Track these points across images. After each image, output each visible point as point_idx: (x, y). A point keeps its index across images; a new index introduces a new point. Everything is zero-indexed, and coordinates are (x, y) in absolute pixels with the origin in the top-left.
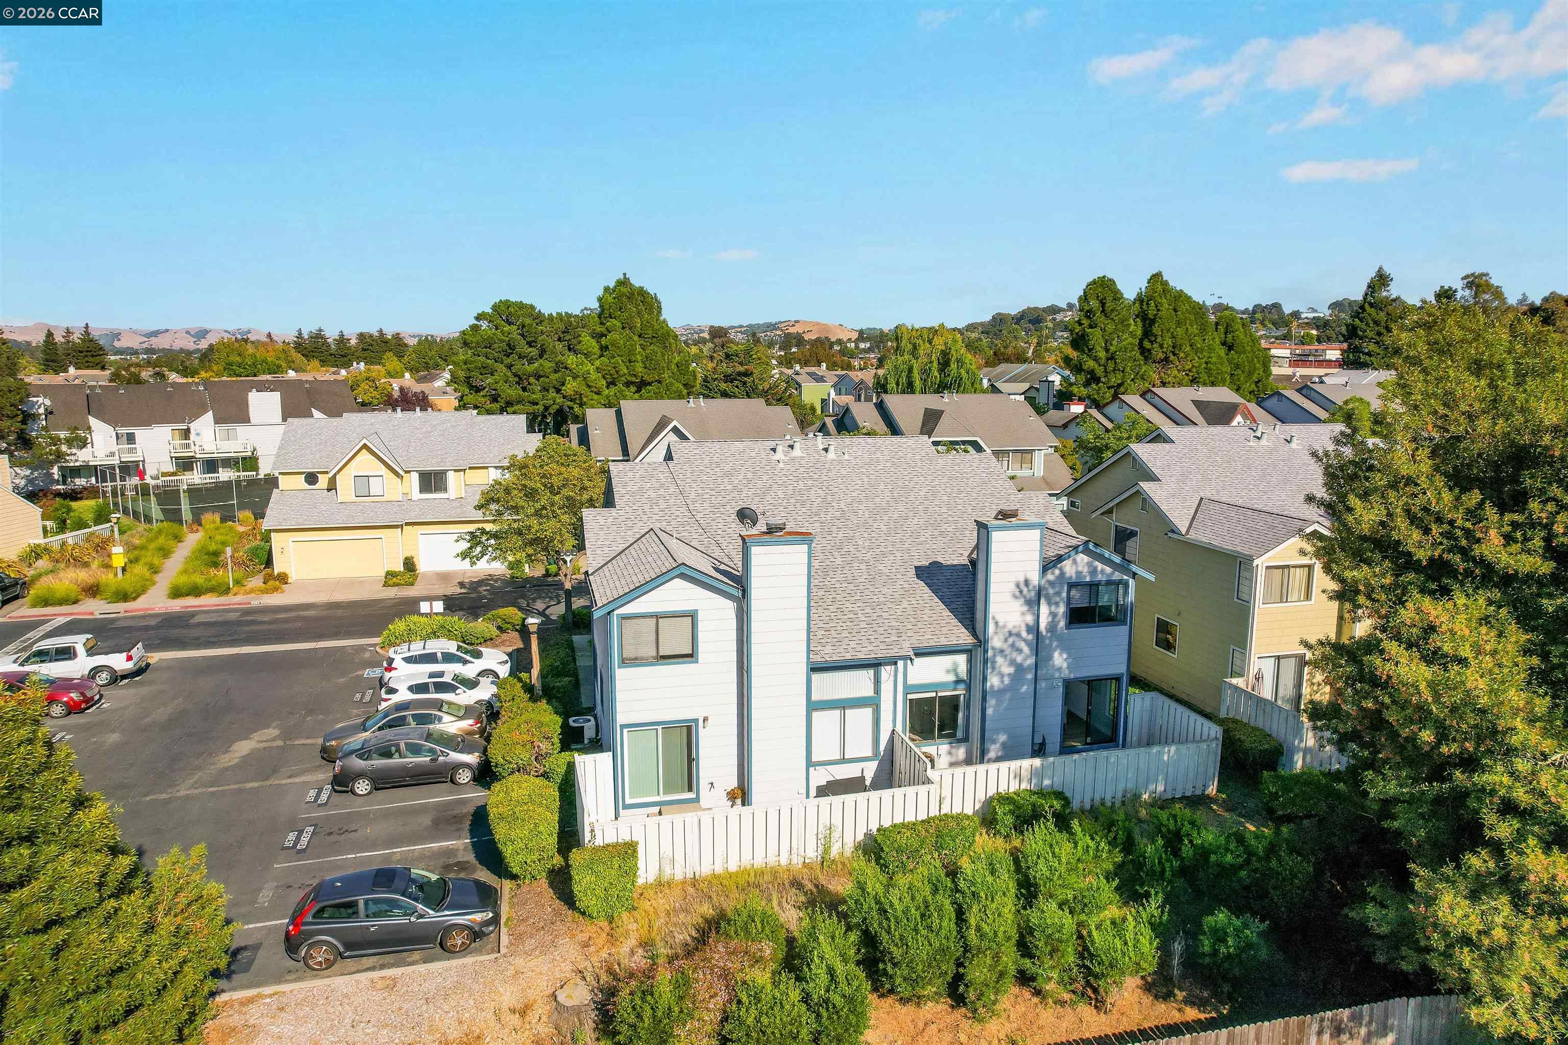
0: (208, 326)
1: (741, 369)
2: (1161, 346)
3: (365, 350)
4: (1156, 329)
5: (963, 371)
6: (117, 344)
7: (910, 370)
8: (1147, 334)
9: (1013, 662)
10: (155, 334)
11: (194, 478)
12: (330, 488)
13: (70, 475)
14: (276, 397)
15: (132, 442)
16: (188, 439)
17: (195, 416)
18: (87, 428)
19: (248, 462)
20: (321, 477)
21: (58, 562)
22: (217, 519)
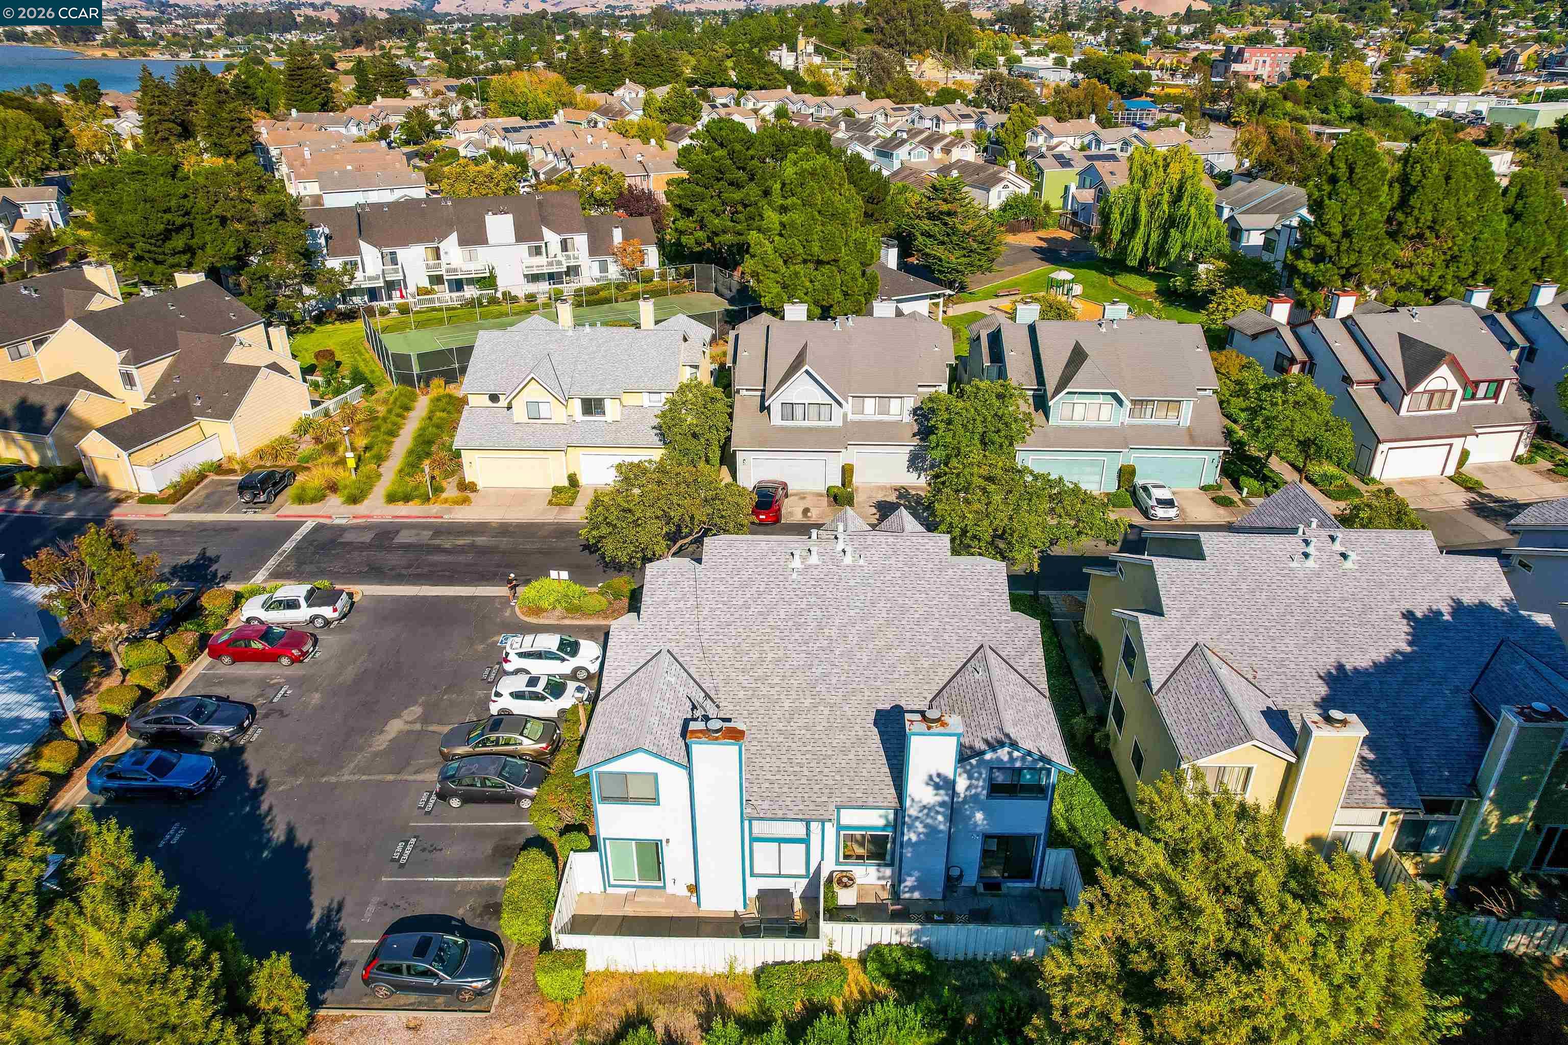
1: (945, 207)
2: (1417, 220)
3: (638, 64)
4: (1414, 201)
5: (1193, 210)
6: (437, 9)
7: (1138, 200)
8: (1403, 204)
9: (926, 826)
11: (445, 296)
12: (509, 408)
13: (348, 294)
14: (509, 218)
15: (394, 261)
16: (439, 258)
17: (444, 236)
18: (358, 252)
19: (488, 281)
20: (502, 398)
21: (318, 440)
22: (442, 383)
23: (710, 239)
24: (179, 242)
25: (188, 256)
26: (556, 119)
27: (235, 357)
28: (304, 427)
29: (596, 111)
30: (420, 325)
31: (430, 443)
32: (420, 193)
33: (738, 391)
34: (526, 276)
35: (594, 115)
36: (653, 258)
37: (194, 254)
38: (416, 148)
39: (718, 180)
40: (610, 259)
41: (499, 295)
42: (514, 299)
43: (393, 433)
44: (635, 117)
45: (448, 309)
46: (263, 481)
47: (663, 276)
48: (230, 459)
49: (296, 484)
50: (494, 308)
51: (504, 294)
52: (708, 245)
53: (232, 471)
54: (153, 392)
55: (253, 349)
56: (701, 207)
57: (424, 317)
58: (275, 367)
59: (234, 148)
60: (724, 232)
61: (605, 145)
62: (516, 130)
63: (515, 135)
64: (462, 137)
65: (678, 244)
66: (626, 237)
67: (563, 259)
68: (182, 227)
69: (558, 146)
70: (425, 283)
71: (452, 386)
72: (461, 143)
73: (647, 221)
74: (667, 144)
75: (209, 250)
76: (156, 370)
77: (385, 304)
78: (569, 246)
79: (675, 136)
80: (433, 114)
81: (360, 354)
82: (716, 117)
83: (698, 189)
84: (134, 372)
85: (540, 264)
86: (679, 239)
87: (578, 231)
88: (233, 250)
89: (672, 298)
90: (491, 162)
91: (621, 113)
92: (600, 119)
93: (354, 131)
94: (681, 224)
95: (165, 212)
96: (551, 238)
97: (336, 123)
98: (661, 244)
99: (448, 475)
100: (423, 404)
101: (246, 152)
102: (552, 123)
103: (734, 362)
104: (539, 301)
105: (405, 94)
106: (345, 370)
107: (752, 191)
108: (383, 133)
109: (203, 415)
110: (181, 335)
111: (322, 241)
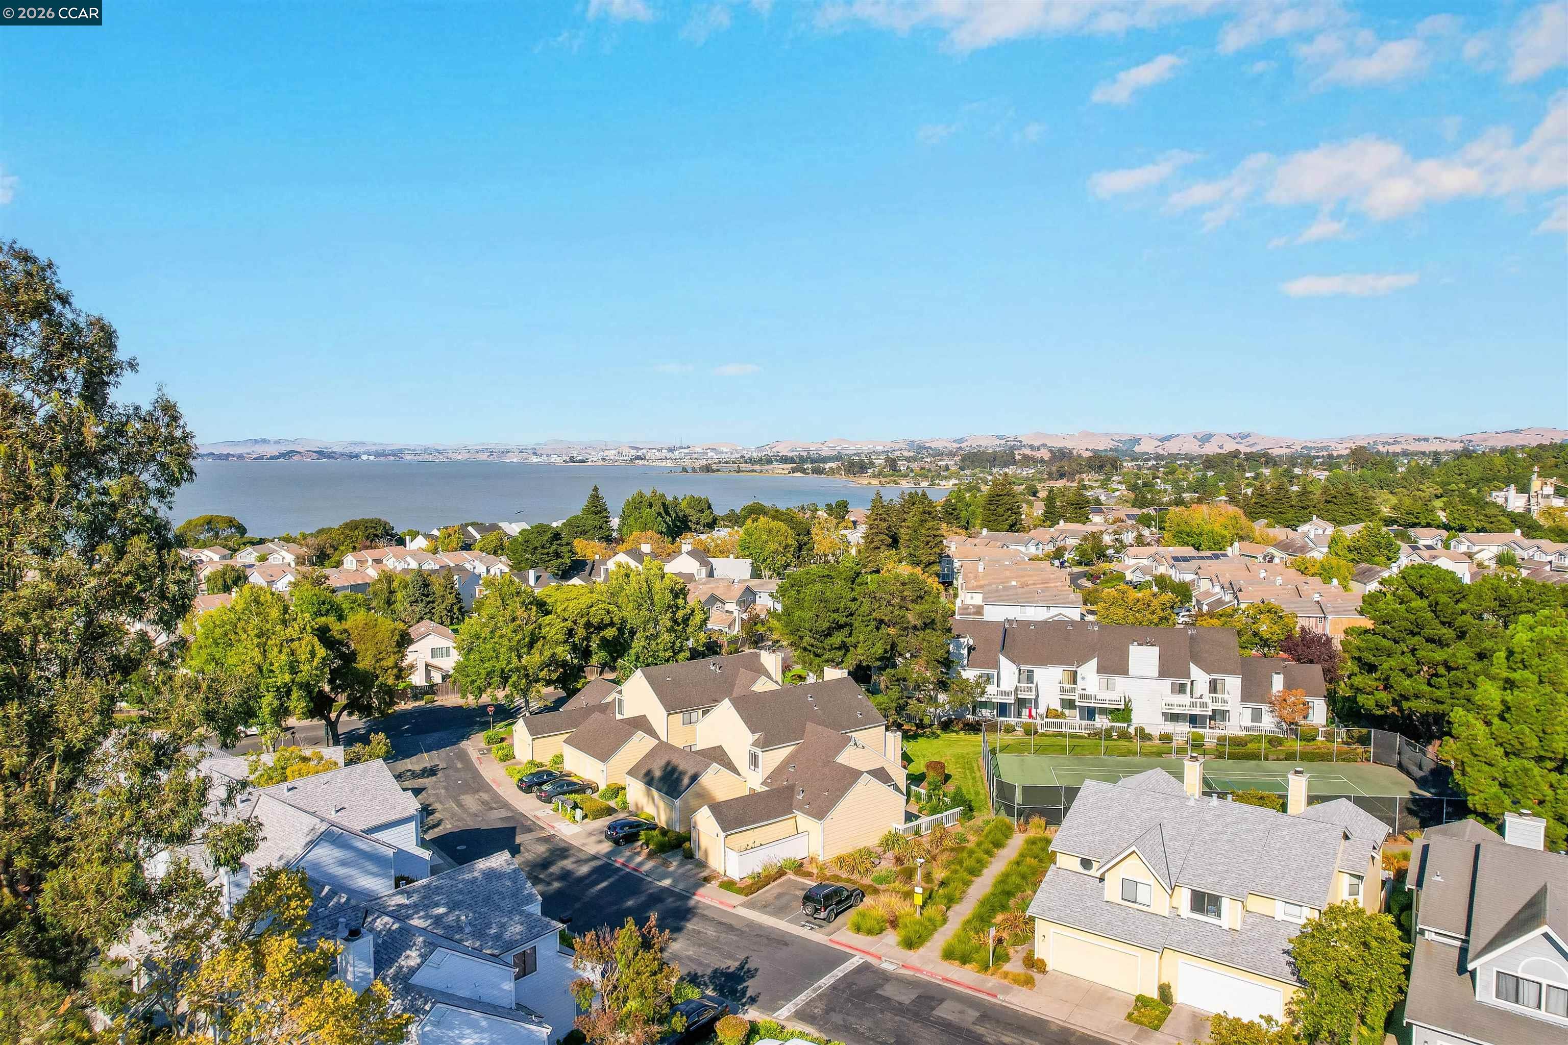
0: (1213, 432)
3: (1329, 502)
6: (1137, 449)
10: (1168, 438)
11: (1074, 722)
12: (1102, 880)
13: (977, 706)
14: (1155, 650)
15: (1030, 679)
16: (1075, 682)
17: (1083, 661)
18: (996, 666)
19: (1123, 713)
20: (1095, 865)
21: (899, 860)
22: (1043, 822)
23: (1395, 702)
24: (837, 639)
25: (841, 653)
26: (1229, 552)
27: (847, 757)
28: (890, 841)
29: (1274, 546)
30: (1040, 750)
31: (1009, 894)
32: (1074, 614)
33: (1422, 932)
34: (1164, 714)
35: (1272, 550)
36: (1319, 712)
37: (847, 650)
38: (1087, 568)
39: (1413, 634)
40: (1265, 708)
41: (1132, 730)
42: (1146, 737)
43: (975, 872)
44: (1319, 554)
45: (1073, 736)
46: (827, 897)
47: (1329, 736)
48: (812, 860)
49: (861, 907)
50: (1123, 743)
51: (1136, 729)
52: (1394, 709)
53: (809, 875)
54: (770, 777)
55: (865, 751)
56: (1387, 664)
57: (1047, 741)
58: (881, 775)
59: (925, 559)
60: (1417, 697)
61: (1279, 582)
62: (1186, 559)
63: (1184, 564)
64: (1132, 562)
65: (1353, 700)
66: (1289, 685)
67: (1209, 702)
68: (846, 625)
69: (1226, 578)
70: (1056, 705)
71: (1053, 828)
72: (1128, 567)
73: (1317, 670)
74: (1354, 585)
75: (860, 651)
76: (780, 754)
77: (1012, 720)
78: (1219, 686)
79: (1363, 577)
80: (1107, 539)
81: (972, 770)
82: (1419, 561)
83: (1386, 643)
84: (760, 754)
85: (1183, 703)
86: (1355, 697)
87: (1232, 672)
88: (880, 651)
89: (1337, 765)
90: (1155, 589)
91: (1303, 549)
92: (1278, 554)
93: (1032, 550)
94: (1358, 680)
95: (834, 611)
96: (1199, 677)
97: (1017, 542)
98: (1331, 698)
99: (1018, 940)
100: (1017, 842)
101: (933, 563)
102: (1225, 555)
103: (1420, 883)
104: (1174, 744)
105: (1086, 520)
106: (950, 788)
107: (1461, 652)
108: (1058, 553)
109: (801, 809)
110: (810, 726)
111: (965, 652)
